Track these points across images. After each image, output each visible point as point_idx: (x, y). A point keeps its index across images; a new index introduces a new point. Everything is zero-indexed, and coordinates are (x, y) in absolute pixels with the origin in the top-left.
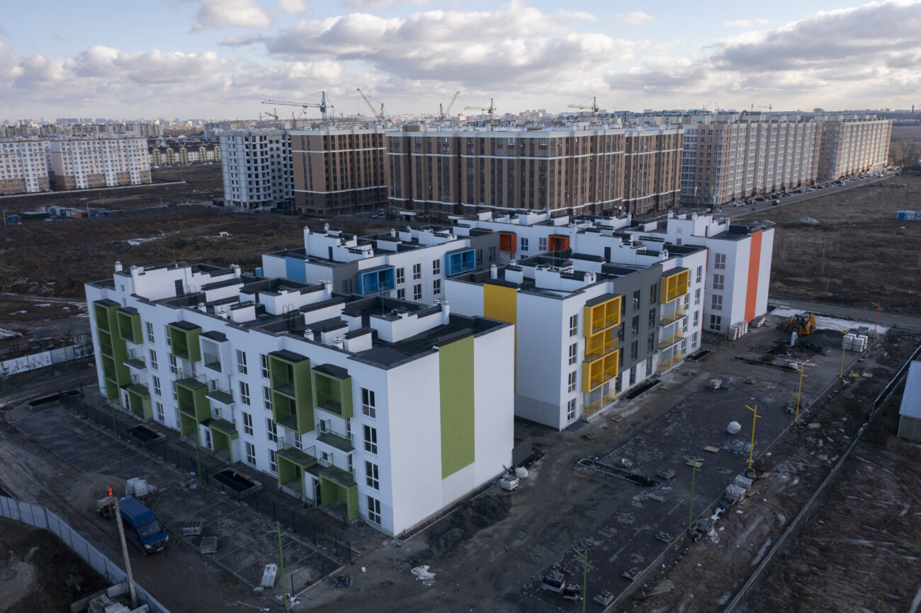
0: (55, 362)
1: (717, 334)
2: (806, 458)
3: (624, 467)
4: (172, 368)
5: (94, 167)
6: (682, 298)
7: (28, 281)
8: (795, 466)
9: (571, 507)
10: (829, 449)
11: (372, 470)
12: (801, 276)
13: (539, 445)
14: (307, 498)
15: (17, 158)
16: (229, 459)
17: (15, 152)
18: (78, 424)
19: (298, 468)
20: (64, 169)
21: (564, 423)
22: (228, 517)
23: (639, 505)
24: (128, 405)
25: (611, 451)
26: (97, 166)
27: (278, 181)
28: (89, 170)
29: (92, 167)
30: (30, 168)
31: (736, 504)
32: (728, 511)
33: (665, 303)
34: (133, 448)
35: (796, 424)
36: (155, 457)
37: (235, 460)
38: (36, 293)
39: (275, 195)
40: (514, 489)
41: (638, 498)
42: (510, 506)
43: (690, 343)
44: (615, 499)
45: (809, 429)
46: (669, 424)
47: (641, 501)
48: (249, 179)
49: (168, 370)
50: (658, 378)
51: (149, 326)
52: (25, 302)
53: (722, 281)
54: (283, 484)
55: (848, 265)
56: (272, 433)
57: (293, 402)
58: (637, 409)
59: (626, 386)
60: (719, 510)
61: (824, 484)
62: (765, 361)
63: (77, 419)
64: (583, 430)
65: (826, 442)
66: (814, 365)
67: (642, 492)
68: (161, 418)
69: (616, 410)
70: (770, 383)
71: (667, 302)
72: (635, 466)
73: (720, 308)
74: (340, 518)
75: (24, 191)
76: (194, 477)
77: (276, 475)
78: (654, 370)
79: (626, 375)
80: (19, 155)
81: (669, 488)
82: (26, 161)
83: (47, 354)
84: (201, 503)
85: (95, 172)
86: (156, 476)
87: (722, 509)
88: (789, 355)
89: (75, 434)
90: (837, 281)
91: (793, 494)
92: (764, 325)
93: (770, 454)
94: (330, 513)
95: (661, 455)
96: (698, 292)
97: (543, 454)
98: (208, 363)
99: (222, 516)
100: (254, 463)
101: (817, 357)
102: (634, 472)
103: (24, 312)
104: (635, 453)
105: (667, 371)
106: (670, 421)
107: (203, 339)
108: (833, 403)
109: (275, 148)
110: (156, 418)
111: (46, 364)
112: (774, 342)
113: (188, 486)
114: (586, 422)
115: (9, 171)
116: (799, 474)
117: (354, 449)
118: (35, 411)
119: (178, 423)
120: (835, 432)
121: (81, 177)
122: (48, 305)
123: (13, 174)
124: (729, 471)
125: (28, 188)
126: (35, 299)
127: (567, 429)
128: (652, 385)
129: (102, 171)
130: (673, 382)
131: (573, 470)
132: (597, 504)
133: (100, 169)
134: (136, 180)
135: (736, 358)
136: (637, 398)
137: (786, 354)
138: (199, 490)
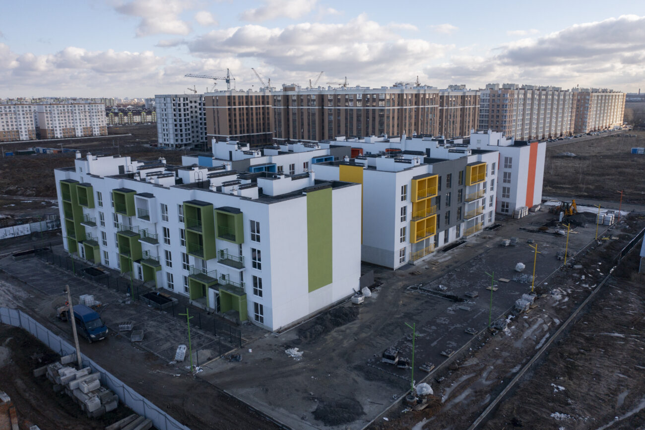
0: (33, 231)
1: (506, 215)
2: (573, 286)
3: (441, 290)
4: (115, 224)
5: (68, 123)
6: (482, 183)
7: (17, 188)
8: (565, 290)
9: (403, 314)
10: (590, 281)
11: (257, 282)
12: (565, 184)
13: (379, 278)
14: (210, 308)
15: (13, 116)
16: (155, 286)
17: (13, 112)
18: (46, 267)
19: (204, 286)
20: (46, 124)
21: (397, 264)
22: (152, 320)
23: (452, 313)
24: (83, 255)
25: (431, 282)
26: (70, 123)
27: (195, 129)
28: (64, 125)
29: (66, 123)
30: (22, 123)
31: (523, 313)
32: (517, 317)
33: (469, 185)
34: (86, 280)
35: (565, 266)
36: (101, 286)
37: (159, 286)
38: (22, 195)
39: (193, 139)
40: (361, 304)
41: (451, 309)
42: (358, 313)
43: (487, 218)
44: (435, 309)
45: (575, 269)
46: (474, 266)
47: (453, 310)
48: (176, 128)
49: (112, 225)
50: (464, 240)
51: (99, 194)
52: (15, 200)
53: (509, 177)
54: (193, 300)
55: (598, 178)
56: (185, 263)
57: (201, 236)
58: (450, 257)
59: (441, 244)
60: (510, 317)
61: (587, 301)
62: (542, 230)
63: (47, 265)
64: (411, 269)
65: (587, 276)
66: (576, 233)
67: (454, 305)
68: (107, 262)
69: (435, 258)
70: (545, 243)
71: (471, 185)
72: (448, 290)
73: (508, 196)
74: (234, 321)
75: (18, 139)
76: (129, 296)
77: (188, 295)
78: (462, 235)
79: (442, 235)
80: (15, 114)
81: (474, 303)
82: (20, 118)
83: (27, 226)
84: (133, 312)
85: (68, 127)
86: (101, 297)
87: (513, 316)
88: (558, 227)
89: (45, 273)
90: (591, 187)
91: (565, 307)
92: (539, 210)
93: (547, 283)
94: (227, 318)
95: (468, 284)
96: (493, 181)
97: (382, 284)
98: (141, 216)
99: (148, 320)
100: (173, 288)
101: (578, 228)
102: (449, 293)
103: (13, 205)
104: (448, 282)
105: (471, 236)
106: (474, 264)
107: (137, 198)
108: (591, 254)
109: (194, 107)
110: (103, 263)
111: (26, 233)
112: (547, 220)
113: (124, 302)
114: (413, 265)
115: (8, 125)
116: (568, 295)
117: (244, 267)
118: (16, 260)
119: (119, 265)
120: (593, 271)
121: (58, 130)
122: (30, 201)
123: (10, 127)
124: (517, 293)
125: (21, 137)
126: (22, 198)
127: (399, 269)
128: (460, 244)
129: (73, 126)
130: (475, 242)
131: (404, 292)
132: (422, 312)
133: (72, 125)
134: (96, 133)
135: (520, 229)
136: (450, 251)
137: (556, 226)
138: (132, 305)
